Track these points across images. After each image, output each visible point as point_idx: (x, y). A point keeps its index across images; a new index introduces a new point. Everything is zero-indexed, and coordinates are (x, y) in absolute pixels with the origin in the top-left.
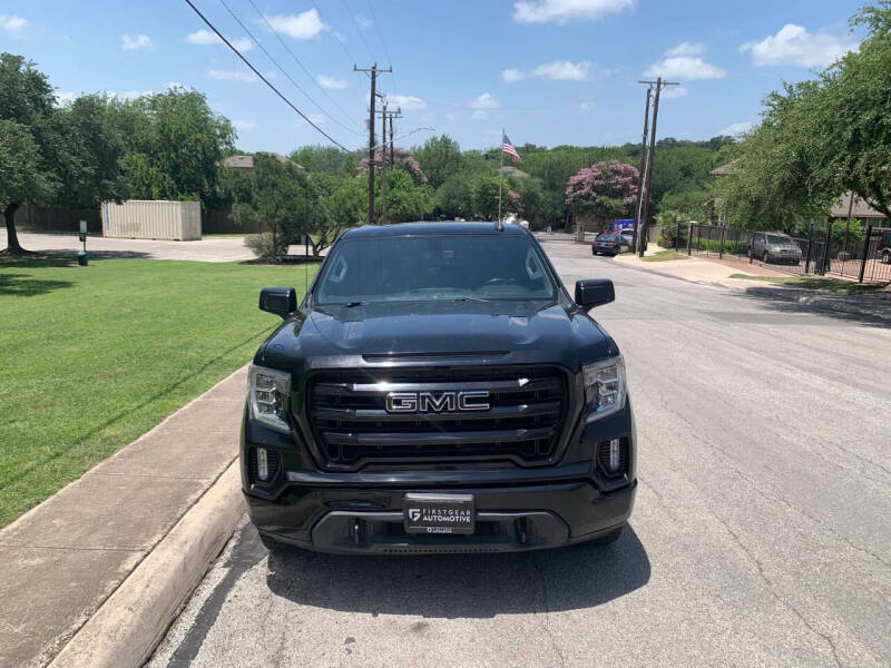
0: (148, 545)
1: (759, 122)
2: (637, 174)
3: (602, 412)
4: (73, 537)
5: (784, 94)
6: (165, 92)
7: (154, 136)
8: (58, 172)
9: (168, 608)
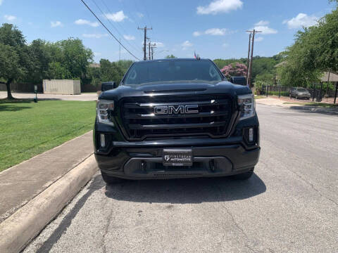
0: (55, 179)
1: (294, 42)
2: (246, 67)
3: (246, 117)
4: (24, 177)
5: (304, 31)
6: (67, 39)
7: (63, 56)
8: (26, 67)
9: (63, 201)
